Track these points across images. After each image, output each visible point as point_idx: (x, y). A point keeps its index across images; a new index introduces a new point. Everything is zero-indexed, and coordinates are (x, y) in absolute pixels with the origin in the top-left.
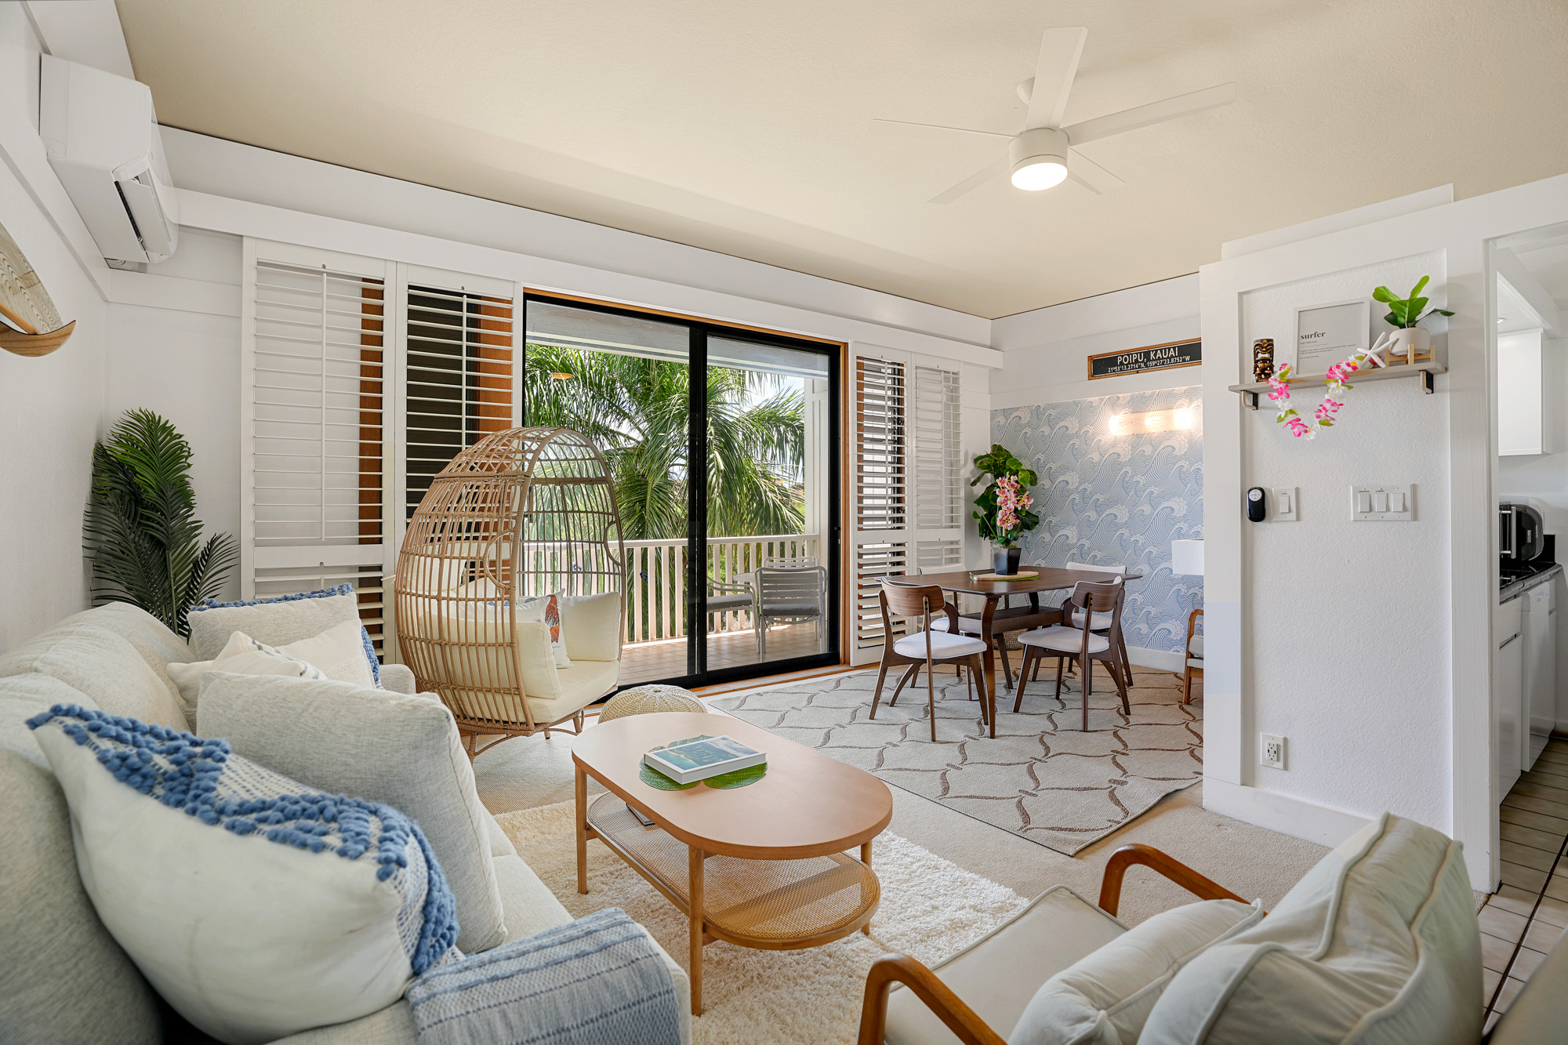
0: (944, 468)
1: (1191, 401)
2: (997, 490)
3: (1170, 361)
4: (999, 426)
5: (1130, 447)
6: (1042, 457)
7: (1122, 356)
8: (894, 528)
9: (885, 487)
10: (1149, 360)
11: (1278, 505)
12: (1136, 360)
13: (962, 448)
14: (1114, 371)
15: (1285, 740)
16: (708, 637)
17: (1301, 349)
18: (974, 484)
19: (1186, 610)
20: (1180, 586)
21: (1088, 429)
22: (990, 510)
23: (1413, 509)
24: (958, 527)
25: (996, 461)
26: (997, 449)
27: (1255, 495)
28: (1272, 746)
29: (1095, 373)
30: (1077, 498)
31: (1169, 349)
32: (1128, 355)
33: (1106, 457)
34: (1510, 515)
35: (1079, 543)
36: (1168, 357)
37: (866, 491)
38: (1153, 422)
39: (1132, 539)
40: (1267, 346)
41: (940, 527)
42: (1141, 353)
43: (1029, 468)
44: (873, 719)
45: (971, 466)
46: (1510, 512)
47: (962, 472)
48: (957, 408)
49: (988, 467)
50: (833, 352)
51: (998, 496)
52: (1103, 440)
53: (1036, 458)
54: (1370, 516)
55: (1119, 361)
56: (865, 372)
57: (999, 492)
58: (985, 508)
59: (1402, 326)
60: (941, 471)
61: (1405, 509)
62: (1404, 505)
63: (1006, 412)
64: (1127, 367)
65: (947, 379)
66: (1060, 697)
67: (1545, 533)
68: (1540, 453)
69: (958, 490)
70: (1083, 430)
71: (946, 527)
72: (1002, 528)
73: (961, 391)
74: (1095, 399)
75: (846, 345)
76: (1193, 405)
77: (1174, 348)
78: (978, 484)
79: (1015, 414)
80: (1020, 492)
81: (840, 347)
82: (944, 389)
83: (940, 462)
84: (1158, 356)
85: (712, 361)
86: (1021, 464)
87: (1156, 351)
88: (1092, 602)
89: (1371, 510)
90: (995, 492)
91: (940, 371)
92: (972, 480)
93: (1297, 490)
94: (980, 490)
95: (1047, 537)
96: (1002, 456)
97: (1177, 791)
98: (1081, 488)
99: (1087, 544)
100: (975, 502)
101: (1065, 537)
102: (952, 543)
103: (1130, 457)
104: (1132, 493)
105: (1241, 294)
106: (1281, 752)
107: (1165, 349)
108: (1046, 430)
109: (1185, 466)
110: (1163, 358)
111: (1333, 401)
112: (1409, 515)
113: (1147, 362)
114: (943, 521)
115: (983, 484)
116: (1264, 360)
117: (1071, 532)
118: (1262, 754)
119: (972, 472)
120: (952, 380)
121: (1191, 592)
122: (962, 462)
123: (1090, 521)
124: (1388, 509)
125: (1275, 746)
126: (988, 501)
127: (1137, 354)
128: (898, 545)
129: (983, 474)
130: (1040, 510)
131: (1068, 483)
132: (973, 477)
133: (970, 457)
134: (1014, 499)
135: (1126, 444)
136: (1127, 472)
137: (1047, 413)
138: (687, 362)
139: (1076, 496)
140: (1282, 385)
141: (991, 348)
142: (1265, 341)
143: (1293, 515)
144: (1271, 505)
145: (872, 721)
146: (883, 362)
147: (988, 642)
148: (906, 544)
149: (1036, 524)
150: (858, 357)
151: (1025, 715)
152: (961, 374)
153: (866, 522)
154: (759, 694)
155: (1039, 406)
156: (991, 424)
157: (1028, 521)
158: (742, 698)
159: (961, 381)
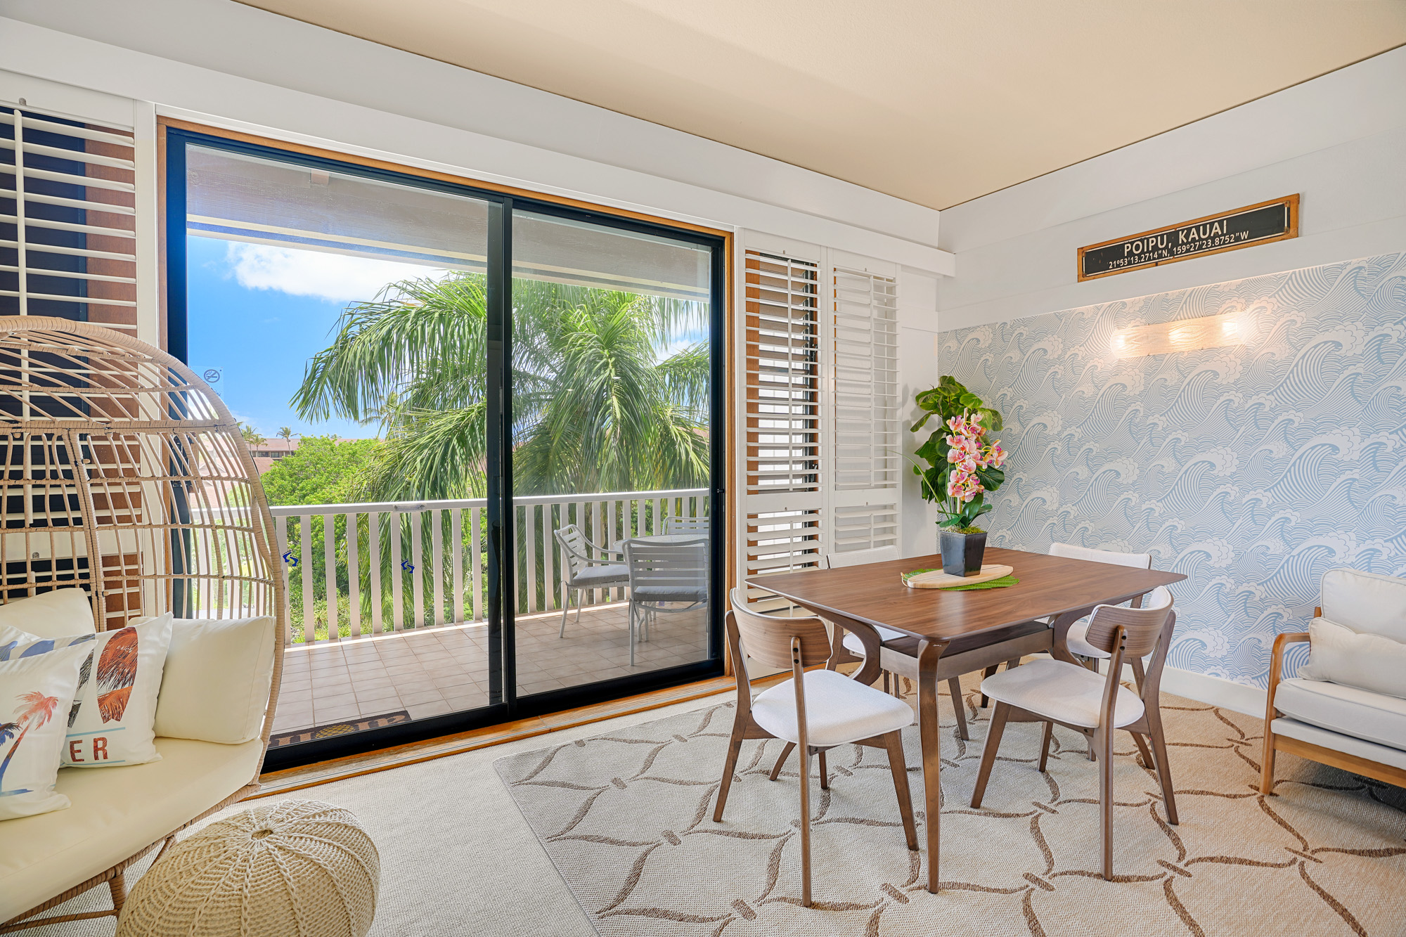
0: (873, 406)
1: (1248, 302)
2: (949, 438)
3: (1213, 242)
4: (949, 351)
5: (1143, 375)
6: (1009, 392)
7: (1132, 243)
8: (805, 490)
9: (787, 434)
10: (1176, 244)
12: (1155, 248)
13: (900, 380)
14: (1118, 266)
18: (915, 429)
19: (1233, 616)
20: (1224, 579)
21: (1077, 351)
22: (936, 463)
24: (893, 486)
25: (945, 397)
26: (947, 381)
29: (1087, 272)
30: (1059, 448)
31: (1212, 224)
32: (1142, 241)
33: (1104, 389)
35: (1061, 510)
36: (1209, 237)
37: (763, 439)
38: (1180, 336)
39: (1144, 507)
41: (869, 487)
42: (1162, 236)
43: (991, 407)
44: (721, 821)
45: (912, 405)
47: (899, 413)
48: (892, 325)
49: (935, 406)
50: (716, 243)
51: (950, 447)
52: (1099, 365)
53: (999, 394)
55: (1126, 251)
56: (762, 273)
57: (952, 441)
58: (930, 460)
60: (869, 412)
63: (959, 334)
64: (1140, 258)
65: (878, 288)
66: (1047, 768)
69: (894, 436)
70: (1069, 353)
71: (877, 487)
72: (955, 499)
73: (899, 304)
74: (1087, 308)
75: (732, 234)
76: (1252, 307)
77: (1221, 223)
78: (921, 429)
79: (971, 336)
80: (983, 442)
81: (724, 238)
82: (875, 303)
83: (869, 400)
84: (1191, 236)
86: (980, 402)
87: (1189, 230)
90: (945, 439)
91: (869, 277)
92: (913, 424)
94: (923, 436)
95: (1014, 499)
96: (954, 391)
98: (1066, 433)
99: (1073, 511)
100: (916, 453)
101: (1040, 501)
102: (885, 507)
103: (1142, 388)
104: (1144, 441)
107: (1205, 226)
108: (1015, 355)
109: (1237, 400)
110: (1200, 239)
113: (1172, 247)
114: (872, 479)
115: (928, 429)
117: (1050, 495)
119: (913, 414)
120: (885, 289)
121: (1241, 589)
122: (899, 400)
123: (1078, 480)
126: (935, 451)
127: (1156, 237)
128: (811, 512)
129: (927, 416)
131: (1045, 426)
132: (914, 420)
133: (911, 392)
134: (975, 452)
135: (1137, 370)
136: (1137, 410)
137: (1017, 333)
139: (1059, 446)
141: (938, 248)
145: (718, 828)
146: (786, 260)
147: (928, 700)
148: (820, 511)
149: (1000, 481)
150: (747, 252)
151: (990, 819)
152: (898, 281)
153: (761, 482)
154: (580, 743)
155: (1005, 323)
156: (939, 350)
157: (988, 479)
158: (549, 753)
159: (898, 290)
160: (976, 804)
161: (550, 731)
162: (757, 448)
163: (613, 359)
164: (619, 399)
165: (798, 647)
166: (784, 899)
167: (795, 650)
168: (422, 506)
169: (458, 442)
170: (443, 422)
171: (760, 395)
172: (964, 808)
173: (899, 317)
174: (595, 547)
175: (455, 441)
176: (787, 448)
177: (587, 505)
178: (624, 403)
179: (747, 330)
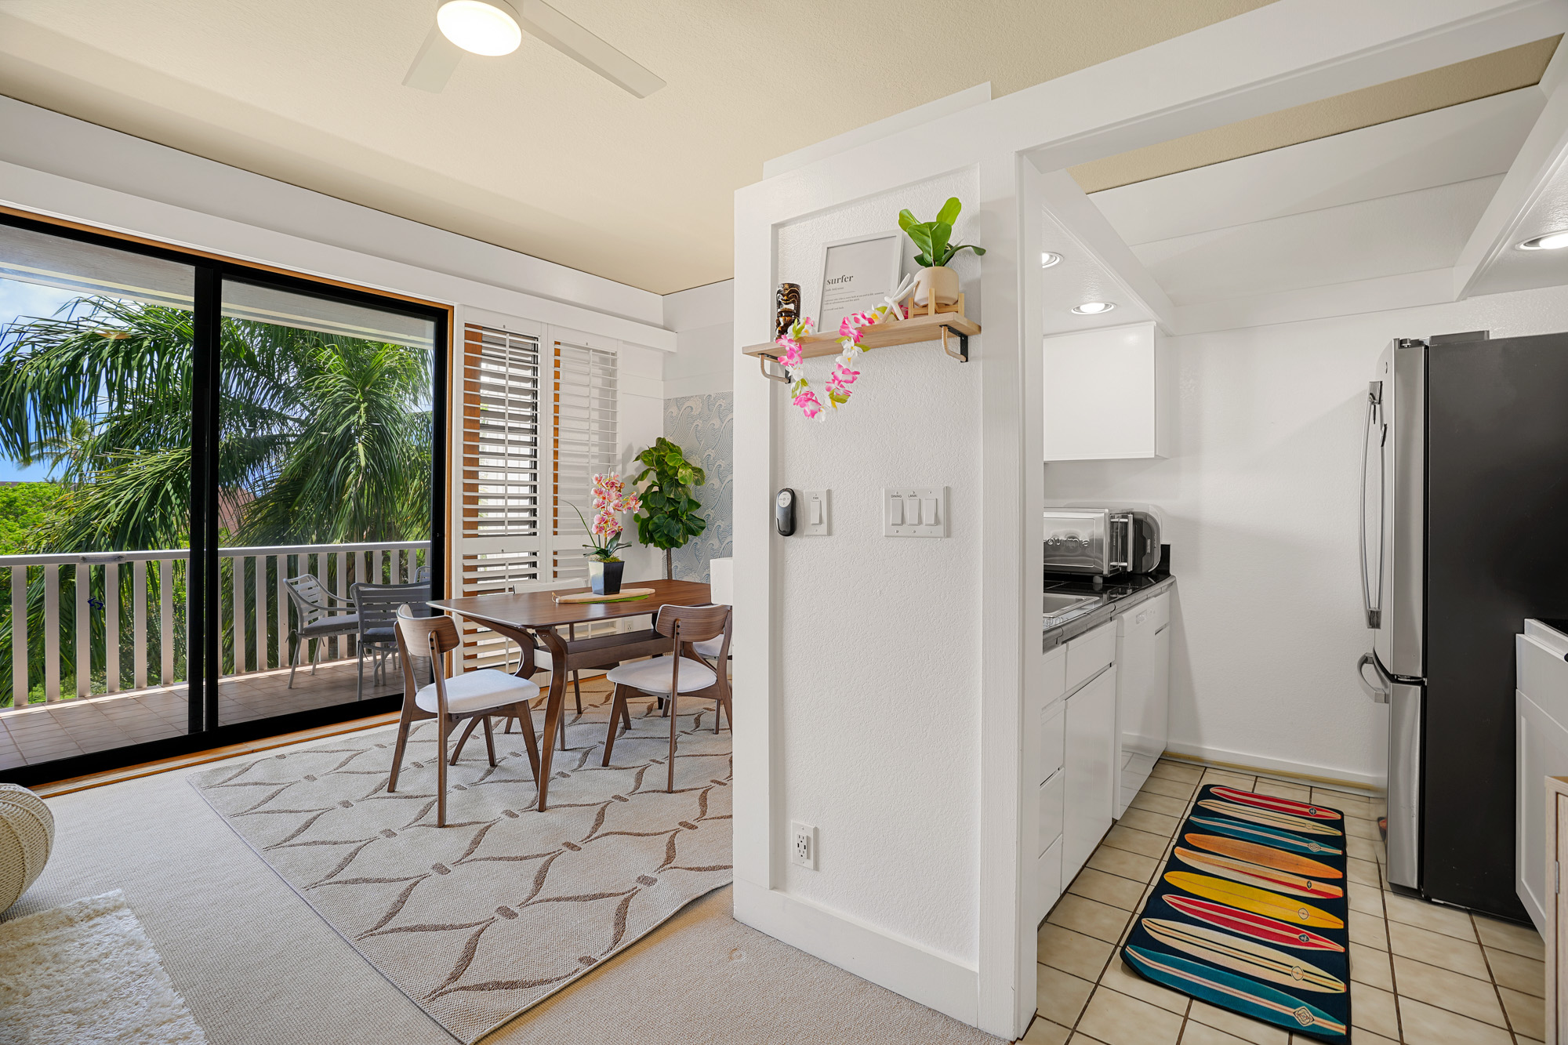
0: (591, 462)
4: (672, 417)
6: (712, 453)
9: (512, 485)
11: (810, 513)
15: (816, 830)
16: (220, 681)
17: (826, 299)
18: (635, 482)
22: (651, 512)
23: (945, 523)
26: (662, 442)
27: (784, 499)
28: (801, 839)
34: (1126, 523)
37: (482, 489)
40: (792, 293)
43: (698, 465)
44: (394, 791)
46: (1126, 520)
48: (613, 393)
49: (651, 463)
50: (439, 316)
53: (706, 454)
54: (903, 530)
56: (484, 345)
58: (648, 510)
59: (928, 265)
61: (937, 522)
62: (936, 514)
63: (679, 402)
65: (599, 360)
67: (1162, 543)
68: (1153, 456)
73: (620, 375)
75: (453, 308)
79: (687, 404)
81: (447, 311)
82: (596, 371)
85: (227, 310)
88: (679, 630)
89: (903, 521)
91: (589, 349)
92: (635, 477)
93: (829, 492)
96: (666, 451)
97: (713, 891)
100: (636, 501)
105: (776, 227)
106: (811, 846)
108: (716, 422)
111: (845, 367)
112: (941, 529)
116: (788, 313)
118: (793, 852)
119: (635, 469)
120: (608, 359)
124: (920, 522)
125: (805, 838)
126: (648, 502)
128: (533, 554)
129: (646, 471)
130: (709, 513)
132: (636, 474)
134: (615, 501)
137: (717, 404)
138: (191, 309)
140: (793, 345)
141: (665, 328)
142: (787, 286)
143: (823, 529)
144: (802, 510)
145: (392, 794)
146: (505, 333)
147: (557, 682)
148: (538, 553)
149: (703, 528)
150: (467, 325)
151: (613, 771)
152: (619, 355)
153: (481, 528)
154: (282, 757)
155: (710, 396)
156: (664, 415)
157: (692, 526)
158: (247, 766)
159: (619, 363)
160: (606, 764)
161: (253, 752)
162: (478, 498)
163: (366, 404)
164: (366, 447)
165: (434, 637)
166: (424, 825)
167: (431, 640)
168: (120, 557)
169: (173, 487)
170: (147, 465)
171: (480, 450)
172: (598, 767)
173: (619, 386)
174: (338, 599)
175: (169, 486)
176: (503, 498)
177: (329, 555)
178: (371, 452)
179: (465, 394)
